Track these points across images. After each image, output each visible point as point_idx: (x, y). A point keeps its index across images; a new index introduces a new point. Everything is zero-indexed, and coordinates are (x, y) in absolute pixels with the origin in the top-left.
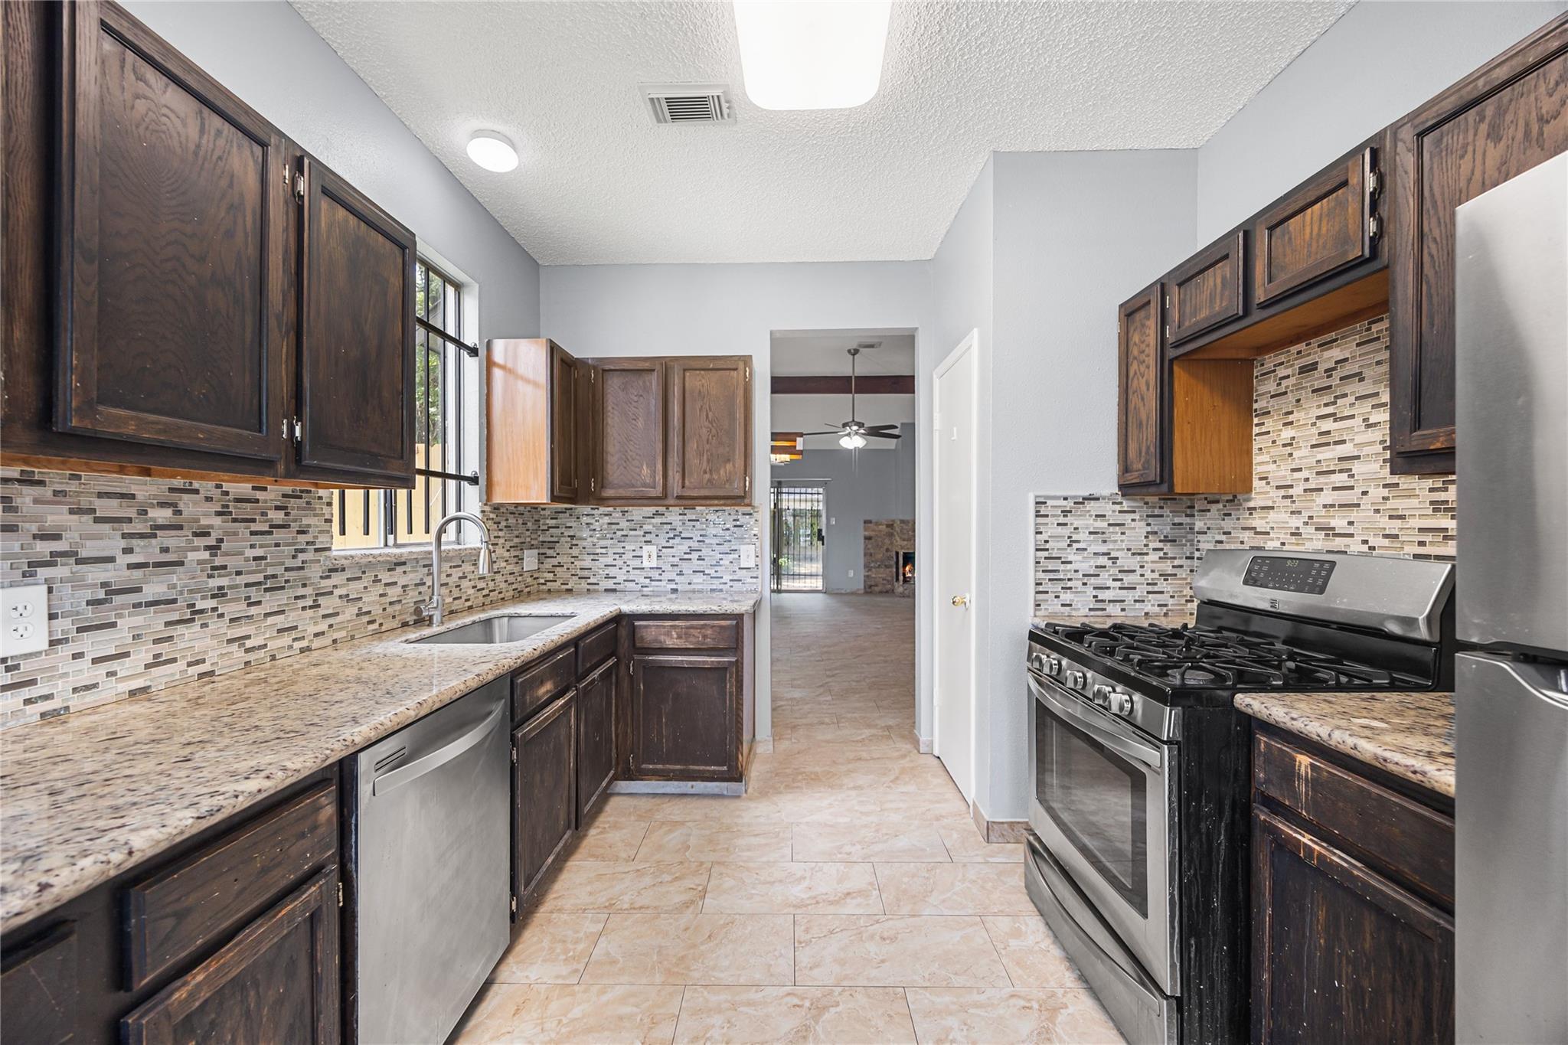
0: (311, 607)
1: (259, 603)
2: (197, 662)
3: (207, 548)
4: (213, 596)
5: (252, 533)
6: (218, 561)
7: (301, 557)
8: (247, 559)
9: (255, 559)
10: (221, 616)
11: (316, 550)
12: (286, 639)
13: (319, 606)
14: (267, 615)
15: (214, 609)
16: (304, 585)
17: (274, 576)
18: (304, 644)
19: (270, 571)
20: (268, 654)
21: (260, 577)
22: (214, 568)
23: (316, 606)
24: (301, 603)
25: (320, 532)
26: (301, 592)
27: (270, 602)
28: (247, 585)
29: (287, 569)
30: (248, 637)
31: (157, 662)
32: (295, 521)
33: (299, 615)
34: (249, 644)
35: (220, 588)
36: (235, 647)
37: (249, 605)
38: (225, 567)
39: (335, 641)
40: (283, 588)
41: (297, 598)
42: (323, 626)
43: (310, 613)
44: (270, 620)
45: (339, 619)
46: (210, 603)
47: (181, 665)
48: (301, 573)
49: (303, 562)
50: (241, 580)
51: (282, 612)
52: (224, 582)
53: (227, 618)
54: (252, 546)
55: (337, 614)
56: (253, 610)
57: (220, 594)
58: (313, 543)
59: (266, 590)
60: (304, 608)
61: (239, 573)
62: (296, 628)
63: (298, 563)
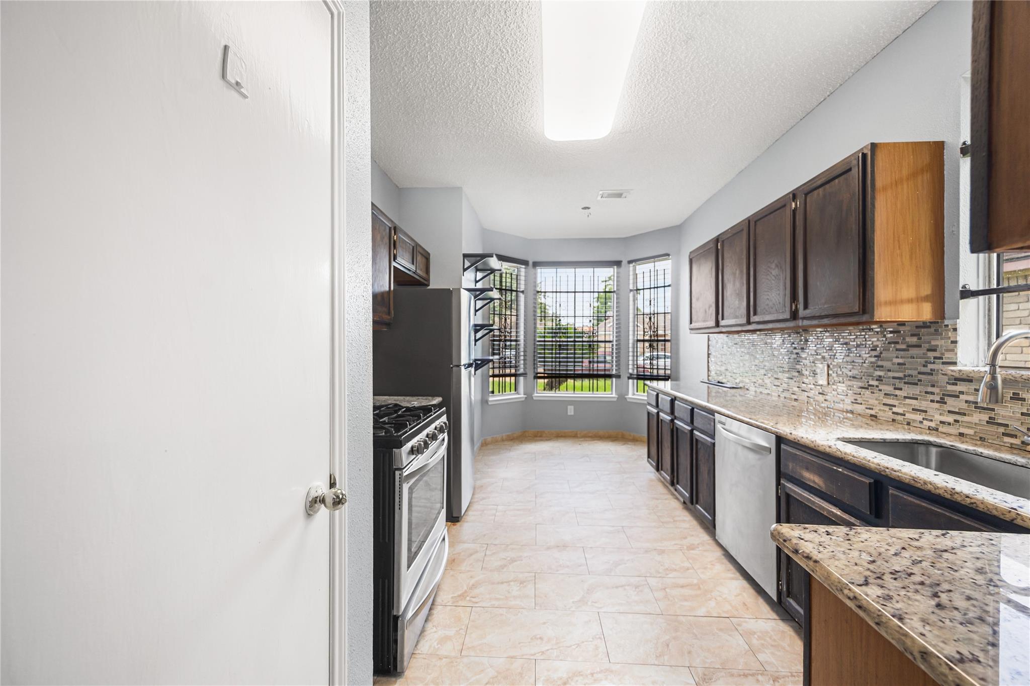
0: (937, 402)
1: (901, 389)
2: (870, 409)
3: (875, 356)
4: (877, 380)
5: (897, 350)
6: (880, 363)
7: (930, 366)
8: (893, 364)
9: (899, 364)
10: (880, 390)
11: (944, 363)
12: (918, 417)
13: (945, 403)
14: (905, 397)
15: (877, 386)
16: (933, 386)
17: (909, 376)
18: (933, 424)
19: (908, 372)
20: (906, 420)
21: (901, 375)
22: (877, 366)
23: (942, 402)
24: (931, 397)
25: (948, 350)
26: (930, 389)
27: (908, 390)
28: (894, 378)
29: (919, 373)
30: (895, 406)
31: (855, 402)
32: (925, 343)
33: (928, 404)
34: (895, 410)
35: (880, 376)
36: (887, 408)
37: (895, 389)
38: (882, 367)
39: (961, 435)
40: (917, 384)
41: (926, 393)
42: (950, 419)
43: (937, 405)
44: (908, 401)
45: (966, 419)
46: (875, 383)
47: (863, 407)
48: (930, 377)
49: (931, 370)
50: (891, 374)
51: (916, 399)
52: (881, 373)
53: (883, 392)
54: (897, 357)
55: (964, 414)
56: (897, 392)
57: (879, 379)
58: (941, 358)
59: (905, 383)
60: (932, 401)
61: (889, 371)
62: (926, 412)
63: (927, 370)
